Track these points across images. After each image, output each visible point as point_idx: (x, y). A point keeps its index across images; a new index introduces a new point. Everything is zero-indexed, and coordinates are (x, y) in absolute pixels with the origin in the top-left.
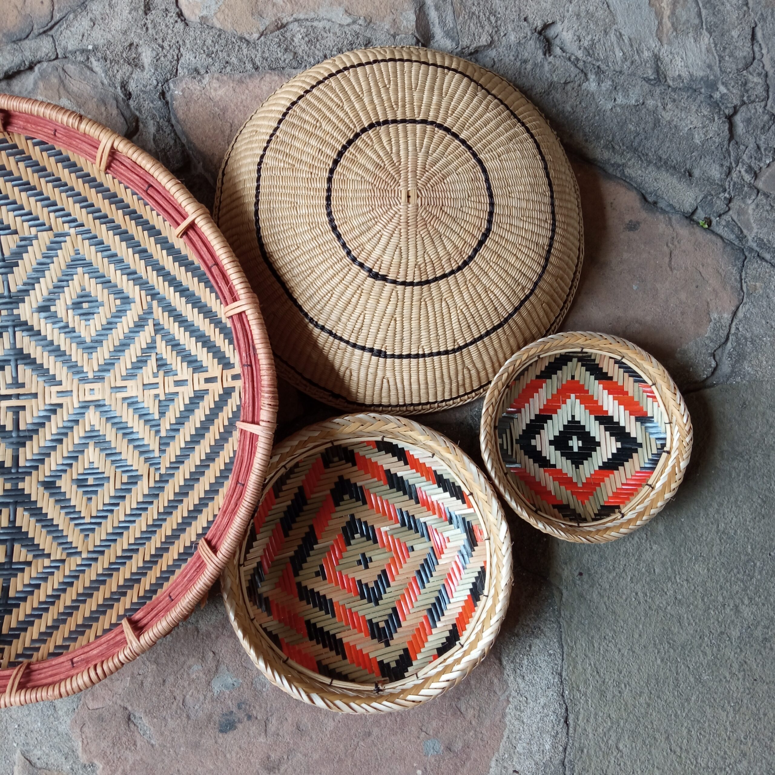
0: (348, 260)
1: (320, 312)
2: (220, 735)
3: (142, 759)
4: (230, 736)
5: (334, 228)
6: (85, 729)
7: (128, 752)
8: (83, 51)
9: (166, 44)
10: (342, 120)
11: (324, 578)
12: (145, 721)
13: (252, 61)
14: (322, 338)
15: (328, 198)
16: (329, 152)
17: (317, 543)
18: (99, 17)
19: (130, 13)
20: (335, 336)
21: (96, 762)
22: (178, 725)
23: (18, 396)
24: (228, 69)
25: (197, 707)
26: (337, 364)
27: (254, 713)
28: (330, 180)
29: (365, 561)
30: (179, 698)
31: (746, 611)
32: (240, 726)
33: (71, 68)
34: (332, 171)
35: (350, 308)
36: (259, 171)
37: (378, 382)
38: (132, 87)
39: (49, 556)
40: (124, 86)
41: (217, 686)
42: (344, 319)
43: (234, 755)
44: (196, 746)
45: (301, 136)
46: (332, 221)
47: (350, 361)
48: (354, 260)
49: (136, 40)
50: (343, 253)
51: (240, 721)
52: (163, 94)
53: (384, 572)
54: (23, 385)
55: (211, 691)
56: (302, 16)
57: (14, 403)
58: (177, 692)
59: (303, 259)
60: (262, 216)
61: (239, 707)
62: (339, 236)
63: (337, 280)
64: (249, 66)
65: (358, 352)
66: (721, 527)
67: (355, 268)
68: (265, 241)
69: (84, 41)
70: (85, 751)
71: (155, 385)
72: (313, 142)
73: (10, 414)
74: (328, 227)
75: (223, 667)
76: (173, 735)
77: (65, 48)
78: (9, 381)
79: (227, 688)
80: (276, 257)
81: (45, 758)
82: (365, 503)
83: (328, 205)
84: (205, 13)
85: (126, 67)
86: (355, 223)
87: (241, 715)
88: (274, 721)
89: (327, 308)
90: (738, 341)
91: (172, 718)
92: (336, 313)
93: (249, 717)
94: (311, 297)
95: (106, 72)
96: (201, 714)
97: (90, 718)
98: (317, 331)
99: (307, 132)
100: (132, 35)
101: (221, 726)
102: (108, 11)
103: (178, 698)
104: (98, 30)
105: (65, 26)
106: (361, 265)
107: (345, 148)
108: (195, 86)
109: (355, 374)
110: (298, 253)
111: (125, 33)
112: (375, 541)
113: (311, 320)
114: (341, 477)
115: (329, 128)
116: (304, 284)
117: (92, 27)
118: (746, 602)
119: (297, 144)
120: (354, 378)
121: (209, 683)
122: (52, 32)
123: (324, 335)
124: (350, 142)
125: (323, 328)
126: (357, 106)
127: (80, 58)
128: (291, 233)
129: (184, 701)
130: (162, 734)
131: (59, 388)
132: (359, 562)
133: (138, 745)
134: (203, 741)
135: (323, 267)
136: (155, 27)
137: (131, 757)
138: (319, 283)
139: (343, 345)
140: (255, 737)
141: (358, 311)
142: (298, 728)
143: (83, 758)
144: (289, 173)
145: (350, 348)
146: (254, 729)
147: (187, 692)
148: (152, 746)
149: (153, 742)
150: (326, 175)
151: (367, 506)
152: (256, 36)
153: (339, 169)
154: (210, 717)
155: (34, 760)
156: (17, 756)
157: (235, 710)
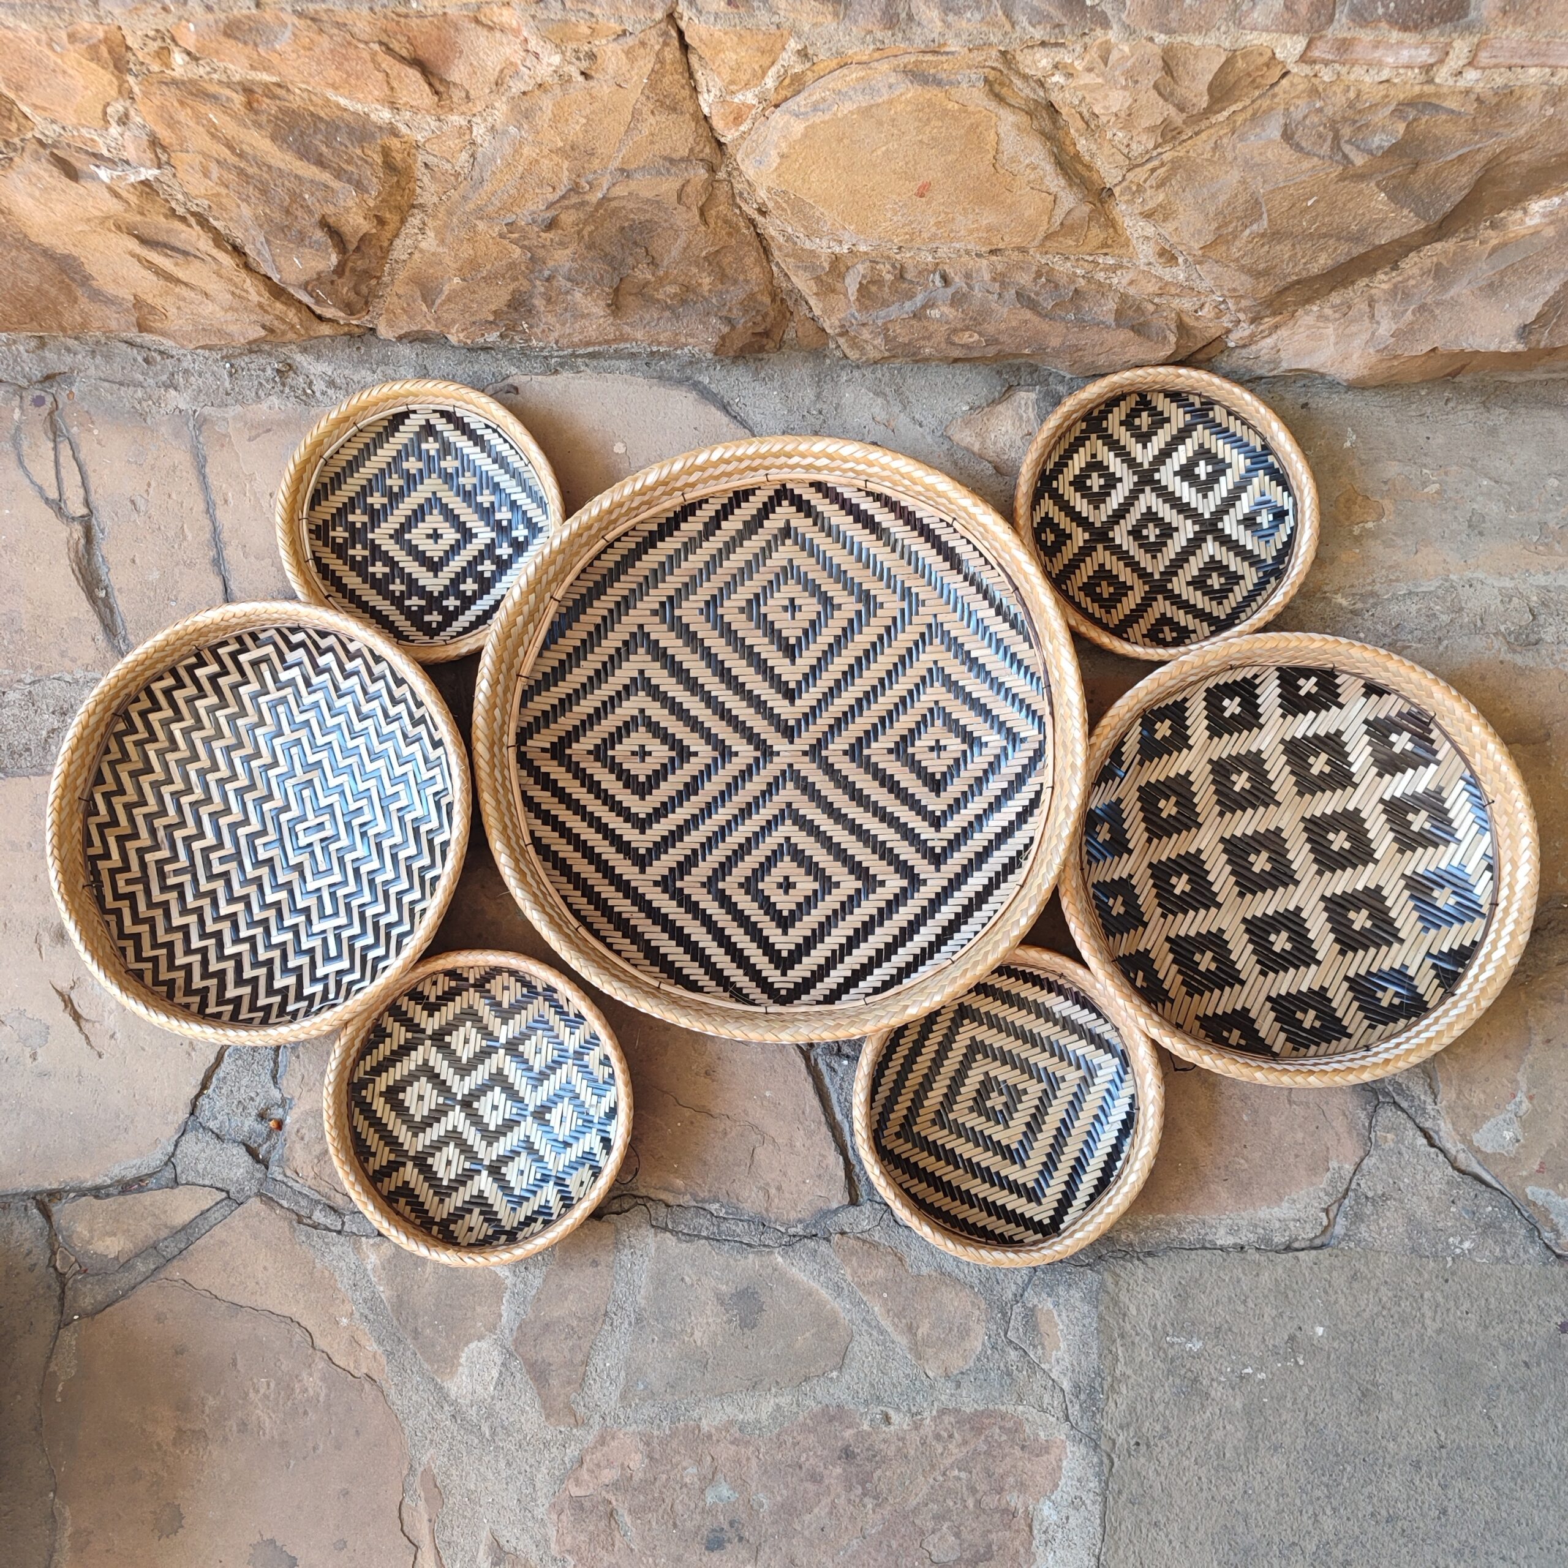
2: (706, 1553)
4: (715, 1556)
6: (563, 1517)
7: (604, 1552)
12: (627, 1519)
21: (567, 1556)
22: (663, 1532)
25: (685, 1516)
27: (747, 1534)
30: (668, 1501)
31: (1328, 1523)
32: (729, 1546)
41: (710, 1496)
44: (679, 1559)
51: (729, 1541)
55: (703, 1500)
58: (667, 1495)
61: (731, 1524)
66: (1310, 1418)
70: (558, 1542)
75: (719, 1476)
76: (656, 1542)
79: (722, 1500)
81: (514, 1542)
87: (731, 1534)
88: (767, 1548)
90: (1357, 1197)
91: (657, 1523)
93: (741, 1539)
96: (688, 1524)
97: (571, 1505)
101: (708, 1542)
118: (1329, 1512)
121: (702, 1491)
129: (672, 1506)
130: (643, 1538)
133: (617, 1546)
134: (687, 1555)
137: (607, 1559)
143: (555, 1550)
146: (743, 1553)
147: (678, 1496)
148: (631, 1550)
149: (632, 1546)
154: (698, 1530)
155: (503, 1542)
156: (485, 1535)
157: (726, 1526)
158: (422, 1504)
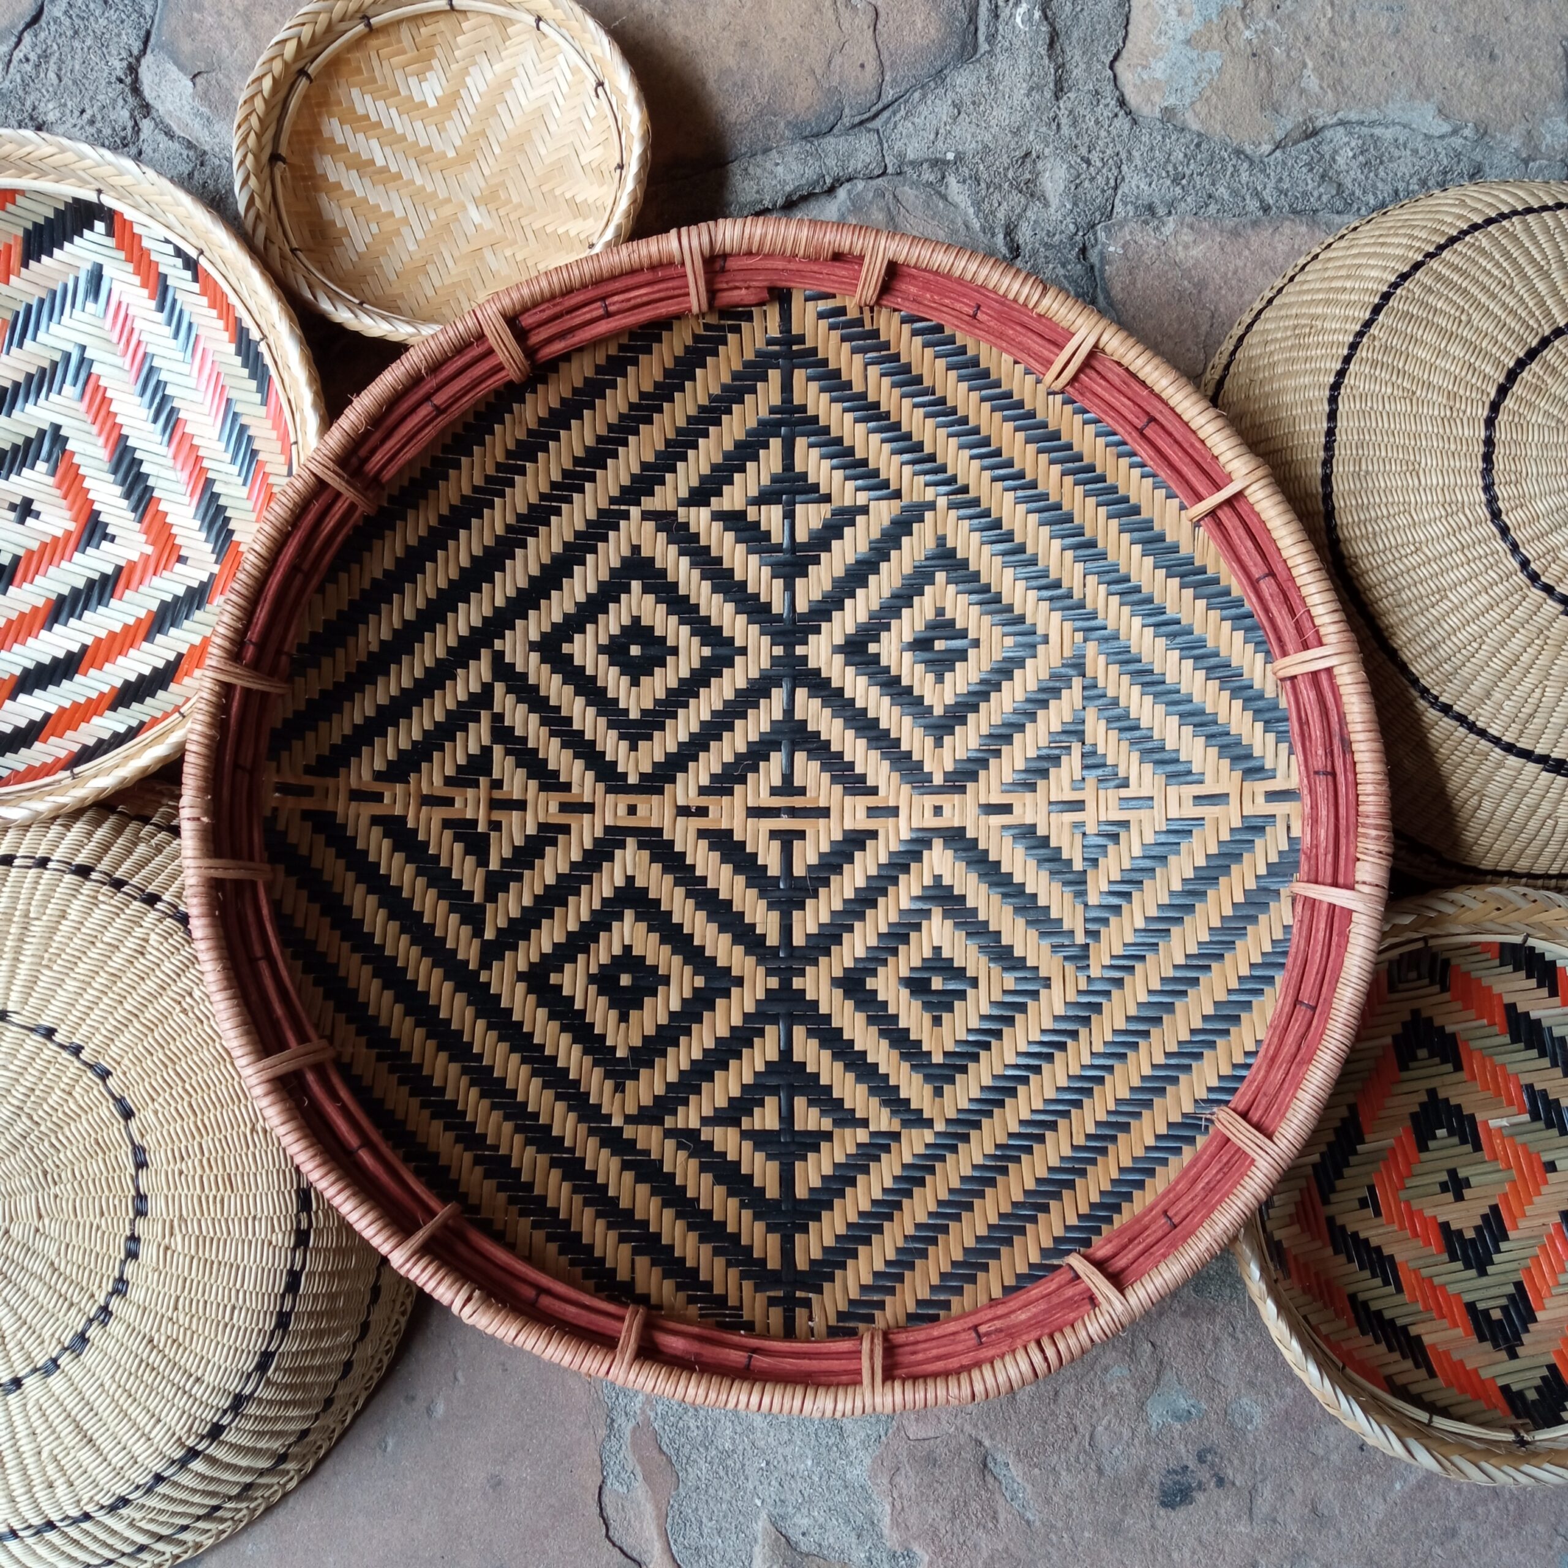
0: (1521, 578)
1: (1448, 678)
2: (1162, 1512)
3: (1006, 1550)
4: (1179, 1516)
5: (1496, 515)
6: (899, 1480)
7: (980, 1532)
8: (937, 163)
9: (1095, 157)
10: (1512, 312)
11: (1378, 1213)
12: (1016, 1471)
13: (1257, 194)
14: (1440, 728)
15: (1488, 458)
16: (1489, 369)
17: (1363, 1142)
18: (968, 101)
19: (1028, 95)
20: (1472, 727)
21: (915, 1548)
22: (1081, 1485)
23: (793, 812)
24: (1213, 209)
25: (1116, 1452)
26: (1454, 783)
27: (1230, 1472)
28: (1490, 423)
29: (1456, 1186)
30: (1084, 1430)
32: (1200, 1497)
33: (908, 193)
34: (1495, 407)
35: (1515, 672)
36: (1333, 400)
37: (1533, 824)
38: (1024, 235)
39: (864, 1123)
40: (1010, 231)
41: (1157, 1414)
42: (1497, 695)
43: (1187, 1555)
44: (1115, 1530)
45: (1430, 337)
46: (1492, 501)
47: (1489, 780)
48: (1534, 577)
49: (1038, 147)
50: (1514, 564)
51: (1201, 1487)
52: (1083, 250)
53: (1495, 1209)
54: (802, 791)
55: (1146, 1421)
56: (1353, 116)
57: (784, 823)
58: (1080, 1419)
59: (1424, 572)
60: (1339, 486)
61: (1201, 1459)
62: (1504, 531)
63: (1494, 615)
64: (1253, 205)
65: (1513, 761)
67: (1536, 594)
68: (1345, 533)
69: (940, 143)
70: (895, 1524)
71: (1078, 806)
72: (1455, 349)
73: (776, 845)
74: (1483, 512)
75: (1169, 1375)
76: (1071, 1505)
77: (901, 156)
78: (777, 781)
79: (1178, 1418)
80: (1364, 564)
81: (815, 1534)
82: (1458, 1067)
83: (1488, 470)
84: (1172, 101)
85: (1016, 197)
86: (1541, 507)
87: (1204, 1474)
88: (1267, 1492)
89: (1465, 672)
91: (1069, 1470)
92: (1483, 679)
93: (1221, 1482)
94: (1434, 647)
95: (977, 204)
96: (1124, 1466)
97: (911, 1455)
98: (1432, 714)
99: (1441, 331)
100: (1031, 137)
101: (1164, 1493)
102: (985, 90)
103: (1081, 1429)
104: (965, 124)
105: (903, 113)
106: (1548, 589)
107: (1521, 364)
108: (1147, 238)
109: (1487, 804)
110: (1415, 560)
111: (1016, 132)
112: (1478, 1147)
113: (1425, 692)
114: (1416, 1013)
115: (1487, 325)
116: (1421, 622)
117: (955, 119)
119: (1422, 353)
120: (1482, 814)
121: (1141, 1406)
122: (877, 123)
123: (1447, 723)
124: (1532, 354)
125: (1446, 709)
126: (1541, 287)
127: (928, 176)
128: (1403, 520)
129: (1092, 1437)
130: (1048, 1501)
131: (871, 801)
132: (1444, 1187)
133: (1001, 1519)
134: (1128, 1521)
135: (1465, 591)
136: (1074, 123)
137: (986, 1544)
138: (1454, 620)
139: (1484, 745)
140: (1229, 1522)
141: (1531, 680)
142: (1314, 1510)
143: (892, 1539)
144: (1402, 407)
145: (1497, 753)
146: (1227, 1506)
147: (1100, 1419)
148: (1028, 1522)
149: (1029, 1515)
150: (1484, 413)
151: (1462, 1076)
152: (1266, 148)
153: (1509, 403)
154: (1142, 1474)
155: (795, 1536)
156: (761, 1526)
157: (1192, 1464)
158: (639, 1484)
